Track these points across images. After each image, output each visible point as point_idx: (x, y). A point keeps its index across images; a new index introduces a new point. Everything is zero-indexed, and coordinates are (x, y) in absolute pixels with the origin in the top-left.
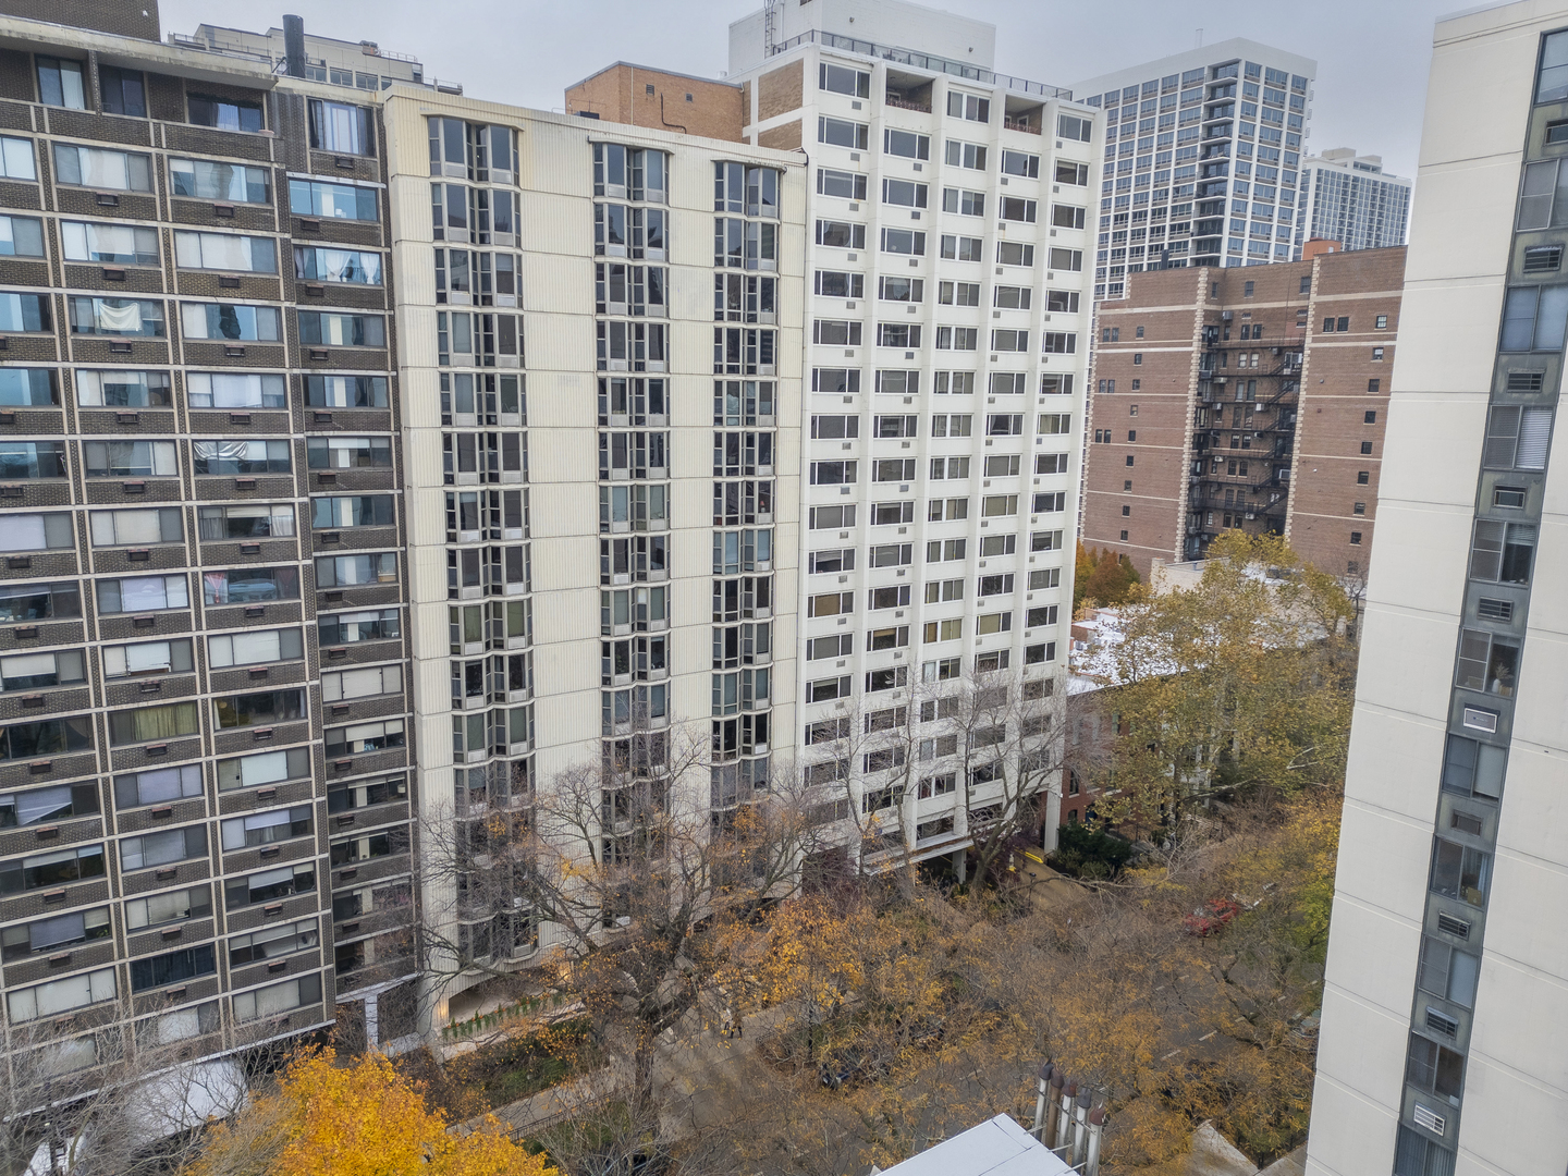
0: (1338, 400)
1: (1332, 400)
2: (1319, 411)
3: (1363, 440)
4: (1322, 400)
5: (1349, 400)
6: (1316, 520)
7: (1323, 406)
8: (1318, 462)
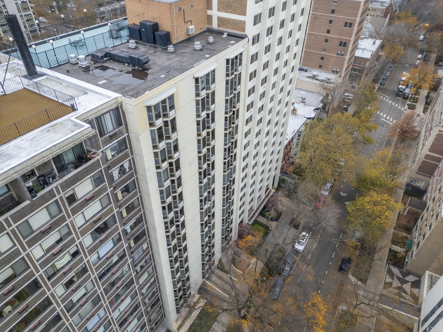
0: (322, 15)
1: (320, 15)
2: (316, 18)
3: (328, 29)
4: (317, 15)
5: (325, 16)
6: (311, 52)
7: (317, 16)
8: (314, 35)
